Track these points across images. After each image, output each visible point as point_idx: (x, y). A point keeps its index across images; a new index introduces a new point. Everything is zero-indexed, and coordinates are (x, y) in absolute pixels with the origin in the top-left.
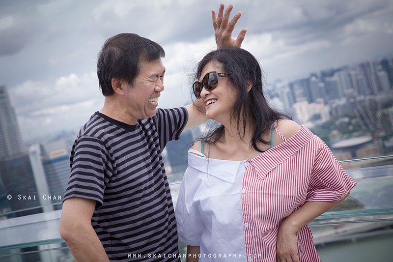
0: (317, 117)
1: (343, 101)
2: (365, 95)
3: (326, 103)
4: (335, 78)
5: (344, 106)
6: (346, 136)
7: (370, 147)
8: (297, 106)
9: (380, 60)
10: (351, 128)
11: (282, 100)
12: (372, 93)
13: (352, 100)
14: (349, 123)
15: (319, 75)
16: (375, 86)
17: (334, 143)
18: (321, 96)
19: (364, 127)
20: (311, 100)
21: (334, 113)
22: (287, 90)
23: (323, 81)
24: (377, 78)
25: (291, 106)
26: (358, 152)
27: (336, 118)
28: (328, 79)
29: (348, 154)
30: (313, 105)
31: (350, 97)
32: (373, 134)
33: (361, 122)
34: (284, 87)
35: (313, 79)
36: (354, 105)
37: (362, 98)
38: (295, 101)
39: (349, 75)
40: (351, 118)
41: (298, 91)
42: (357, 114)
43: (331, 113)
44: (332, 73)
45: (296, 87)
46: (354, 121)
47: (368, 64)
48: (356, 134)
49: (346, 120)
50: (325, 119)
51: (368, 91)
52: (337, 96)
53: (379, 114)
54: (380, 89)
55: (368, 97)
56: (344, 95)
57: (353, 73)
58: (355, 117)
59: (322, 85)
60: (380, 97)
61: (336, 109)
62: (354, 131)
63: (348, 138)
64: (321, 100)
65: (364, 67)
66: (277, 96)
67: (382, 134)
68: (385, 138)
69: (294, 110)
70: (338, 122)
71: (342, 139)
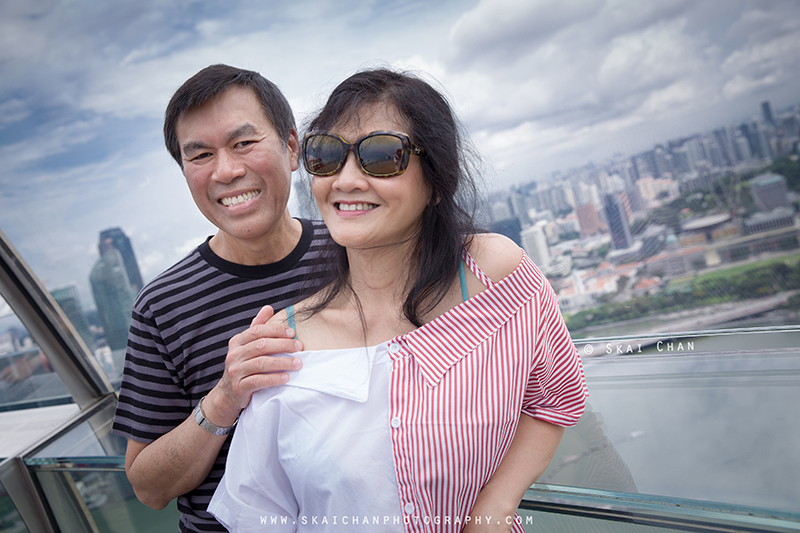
0: (664, 194)
1: (694, 175)
2: (721, 166)
3: (674, 178)
4: (685, 148)
5: (697, 180)
6: (699, 214)
7: (729, 226)
8: (640, 183)
9: (738, 124)
10: (704, 205)
11: (623, 177)
12: (729, 164)
13: (705, 173)
14: (703, 200)
15: (666, 145)
16: (732, 156)
17: (685, 223)
18: (669, 170)
19: (720, 204)
20: (657, 176)
21: (683, 189)
22: (629, 165)
23: (670, 152)
24: (736, 146)
25: (634, 182)
26: (714, 233)
27: (687, 194)
28: (676, 150)
29: (701, 236)
30: (659, 181)
31: (702, 169)
32: (731, 211)
33: (717, 198)
34: (625, 161)
35: (659, 151)
36: (707, 178)
37: (716, 170)
38: (638, 177)
39: (702, 145)
40: (706, 193)
41: (642, 165)
42: (711, 188)
43: (680, 190)
44: (682, 142)
45: (639, 161)
46: (708, 197)
47: (724, 131)
48: (711, 211)
49: (699, 196)
50: (673, 196)
51: (724, 162)
52: (686, 170)
53: (738, 188)
54: (740, 158)
55: (725, 169)
56: (696, 168)
57: (706, 141)
58: (708, 192)
59: (669, 157)
60: (739, 168)
61: (687, 184)
62: (708, 208)
63: (703, 216)
64: (668, 175)
65: (719, 134)
66: (617, 172)
67: (742, 211)
68: (746, 216)
69: (638, 188)
70: (689, 199)
71: (694, 218)
